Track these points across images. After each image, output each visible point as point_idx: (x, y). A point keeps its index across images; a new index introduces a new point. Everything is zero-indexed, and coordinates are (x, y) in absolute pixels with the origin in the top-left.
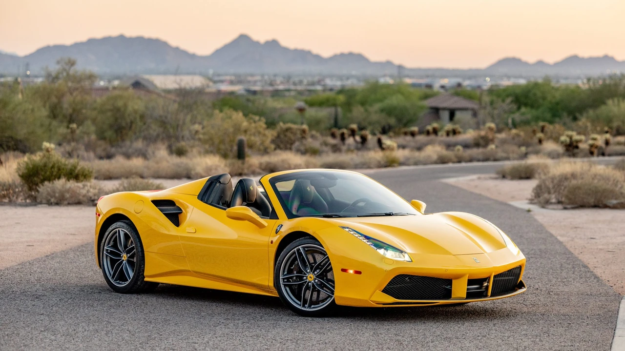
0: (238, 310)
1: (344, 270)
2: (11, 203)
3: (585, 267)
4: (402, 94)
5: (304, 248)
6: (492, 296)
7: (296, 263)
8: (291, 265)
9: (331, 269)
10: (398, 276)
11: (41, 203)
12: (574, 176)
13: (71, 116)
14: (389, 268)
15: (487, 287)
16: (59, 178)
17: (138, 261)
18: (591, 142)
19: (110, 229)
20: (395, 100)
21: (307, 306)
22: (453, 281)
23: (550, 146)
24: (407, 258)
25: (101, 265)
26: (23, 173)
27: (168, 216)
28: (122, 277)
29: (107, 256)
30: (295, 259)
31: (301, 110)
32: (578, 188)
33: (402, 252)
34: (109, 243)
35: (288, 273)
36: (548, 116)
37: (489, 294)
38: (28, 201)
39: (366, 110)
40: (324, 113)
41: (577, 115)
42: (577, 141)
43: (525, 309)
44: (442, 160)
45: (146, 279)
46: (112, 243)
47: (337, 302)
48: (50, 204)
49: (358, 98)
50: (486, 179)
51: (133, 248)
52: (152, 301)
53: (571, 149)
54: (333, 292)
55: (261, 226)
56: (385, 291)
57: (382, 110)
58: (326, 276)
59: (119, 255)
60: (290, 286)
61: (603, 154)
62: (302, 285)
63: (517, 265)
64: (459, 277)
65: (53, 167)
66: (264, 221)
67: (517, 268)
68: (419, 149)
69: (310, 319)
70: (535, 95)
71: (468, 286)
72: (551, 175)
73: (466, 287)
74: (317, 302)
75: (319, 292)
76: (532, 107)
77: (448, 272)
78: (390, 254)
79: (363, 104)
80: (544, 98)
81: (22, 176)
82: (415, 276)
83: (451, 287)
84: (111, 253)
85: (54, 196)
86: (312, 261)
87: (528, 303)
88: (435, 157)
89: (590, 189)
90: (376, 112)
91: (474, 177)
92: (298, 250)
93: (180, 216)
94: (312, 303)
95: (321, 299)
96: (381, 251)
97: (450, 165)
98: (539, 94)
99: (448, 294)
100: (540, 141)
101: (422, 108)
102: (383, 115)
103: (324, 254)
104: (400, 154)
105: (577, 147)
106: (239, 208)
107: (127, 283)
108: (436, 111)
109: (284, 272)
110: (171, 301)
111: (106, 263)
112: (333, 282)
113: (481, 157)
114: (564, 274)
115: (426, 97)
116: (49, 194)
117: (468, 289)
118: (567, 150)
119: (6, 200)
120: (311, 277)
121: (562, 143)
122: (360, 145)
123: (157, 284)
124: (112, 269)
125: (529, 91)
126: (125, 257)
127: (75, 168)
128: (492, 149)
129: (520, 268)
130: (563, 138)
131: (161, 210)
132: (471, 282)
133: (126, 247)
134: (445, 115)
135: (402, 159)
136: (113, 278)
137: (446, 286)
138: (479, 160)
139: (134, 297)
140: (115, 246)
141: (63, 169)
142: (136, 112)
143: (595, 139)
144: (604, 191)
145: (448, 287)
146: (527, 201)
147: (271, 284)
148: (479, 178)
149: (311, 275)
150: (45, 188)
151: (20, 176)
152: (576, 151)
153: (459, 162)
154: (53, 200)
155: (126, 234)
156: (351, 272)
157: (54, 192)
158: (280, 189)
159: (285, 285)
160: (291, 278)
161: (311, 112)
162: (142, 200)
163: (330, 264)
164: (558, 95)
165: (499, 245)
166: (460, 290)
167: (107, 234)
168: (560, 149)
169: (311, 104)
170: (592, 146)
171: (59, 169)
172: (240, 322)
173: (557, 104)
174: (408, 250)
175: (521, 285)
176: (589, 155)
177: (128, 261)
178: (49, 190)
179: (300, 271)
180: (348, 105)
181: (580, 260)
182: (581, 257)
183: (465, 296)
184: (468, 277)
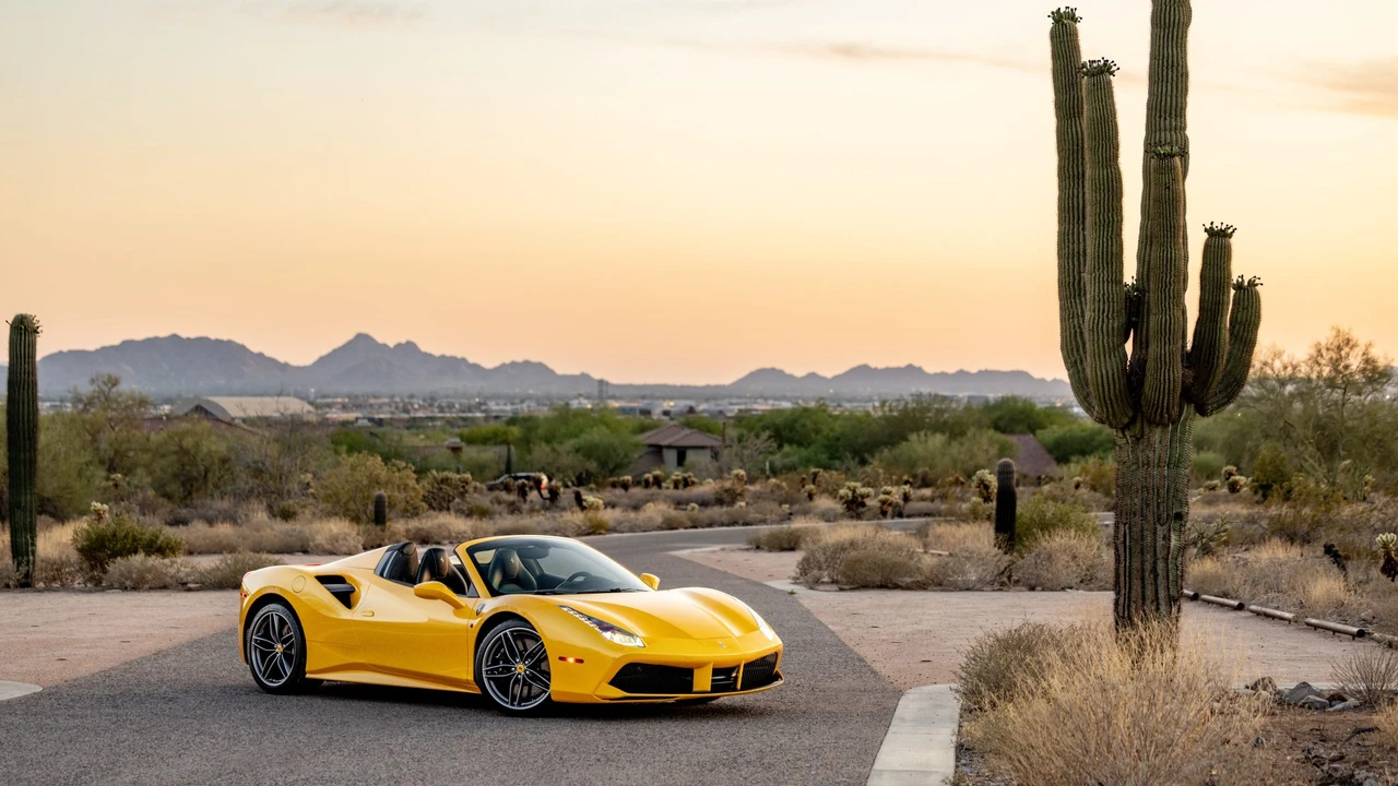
0: (430, 712)
1: (562, 659)
2: (65, 588)
3: (861, 660)
4: (607, 425)
5: (512, 632)
6: (741, 690)
7: (502, 650)
8: (496, 654)
9: (546, 657)
10: (628, 665)
11: (111, 587)
12: (853, 544)
13: (112, 461)
14: (617, 655)
15: (736, 677)
16: (136, 552)
17: (298, 654)
18: (882, 497)
19: (261, 613)
20: (597, 435)
21: (516, 703)
22: (695, 671)
23: (824, 503)
24: (639, 643)
25: (248, 660)
26: (82, 546)
27: (338, 595)
28: (276, 674)
29: (256, 647)
30: (501, 646)
31: (456, 450)
32: (858, 561)
33: (631, 635)
34: (258, 632)
35: (493, 664)
36: (824, 457)
37: (739, 687)
38: (89, 585)
39: (553, 450)
40: (490, 454)
41: (866, 456)
42: (863, 496)
43: (783, 707)
44: (670, 525)
45: (308, 676)
46: (262, 631)
47: (554, 698)
48: (125, 589)
49: (541, 431)
50: (733, 551)
51: (291, 637)
52: (319, 703)
53: (855, 507)
54: (548, 686)
55: (457, 606)
56: (614, 682)
57: (578, 451)
58: (540, 667)
59: (272, 647)
60: (496, 681)
61: (900, 515)
62: (510, 677)
63: (773, 652)
64: (701, 665)
65: (126, 537)
66: (461, 600)
67: (772, 655)
68: (636, 508)
69: (520, 719)
70: (804, 426)
71: (713, 676)
72: (821, 544)
73: (711, 678)
74: (529, 698)
75: (530, 686)
76: (800, 444)
77: (688, 660)
78: (617, 638)
79: (548, 441)
80: (817, 432)
81: (81, 550)
82: (649, 665)
83: (693, 678)
84: (262, 643)
85: (131, 578)
86: (522, 648)
87: (786, 701)
88: (659, 520)
89: (875, 563)
90: (568, 453)
91: (716, 548)
92: (505, 635)
93: (353, 596)
94: (523, 700)
95: (533, 694)
96: (608, 635)
97: (682, 531)
98: (810, 425)
99: (688, 687)
100: (811, 496)
101: (636, 446)
102: (580, 456)
103: (536, 638)
104: (609, 516)
105: (863, 505)
106: (427, 584)
107: (283, 681)
108: (657, 451)
109: (487, 661)
110: (342, 702)
111: (255, 657)
112: (549, 674)
113: (725, 519)
114: (834, 669)
115: (643, 429)
116: (122, 575)
117: (713, 681)
118: (849, 508)
119: (56, 585)
120: (520, 668)
121: (841, 498)
122: (548, 502)
123: (322, 681)
124: (263, 663)
125: (795, 421)
126: (279, 648)
127: (157, 538)
128: (741, 507)
129: (776, 654)
130: (842, 492)
131: (329, 589)
132: (716, 672)
133: (281, 635)
134: (671, 457)
135: (612, 523)
136: (263, 676)
137: (686, 676)
138: (722, 525)
139: (294, 700)
140: (266, 635)
141: (141, 539)
142: (210, 453)
143: (888, 493)
144: (895, 565)
145: (689, 678)
146: (791, 581)
147: (471, 678)
148: (723, 550)
149: (521, 665)
150: (117, 566)
151: (78, 550)
152: (861, 509)
153: (695, 527)
154: (128, 583)
155: (281, 619)
156: (571, 660)
157: (130, 572)
158: (480, 562)
159: (489, 679)
160: (497, 669)
161: (470, 453)
162: (303, 575)
163: (545, 651)
164: (838, 427)
165: (750, 627)
166: (703, 682)
167: (256, 619)
168: (839, 507)
169: (470, 441)
170: (884, 502)
171: (134, 540)
172: (436, 723)
173: (838, 439)
174: (640, 633)
175: (777, 677)
176: (881, 516)
177: (284, 653)
178: (123, 568)
179: (506, 661)
180: (526, 442)
181: (855, 653)
182: (856, 649)
183: (709, 689)
184: (714, 666)
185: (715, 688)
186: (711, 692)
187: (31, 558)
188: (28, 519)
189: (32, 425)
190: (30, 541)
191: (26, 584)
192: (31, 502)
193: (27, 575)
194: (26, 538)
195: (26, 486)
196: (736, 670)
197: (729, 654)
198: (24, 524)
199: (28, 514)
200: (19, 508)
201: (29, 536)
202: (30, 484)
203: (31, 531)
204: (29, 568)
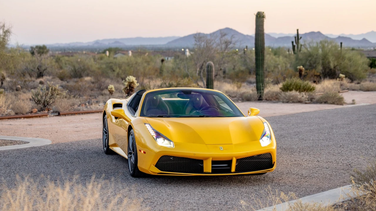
9: (137, 149)
10: (163, 156)
14: (157, 150)
22: (204, 162)
24: (172, 145)
29: (104, 133)
33: (170, 141)
37: (233, 171)
45: (110, 147)
47: (140, 170)
64: (207, 159)
71: (212, 164)
77: (196, 156)
82: (175, 157)
83: (203, 165)
99: (201, 170)
107: (106, 149)
111: (104, 138)
117: (212, 167)
132: (214, 162)
137: (200, 164)
156: (142, 152)
166: (208, 167)
183: (210, 171)
184: (212, 159)
185: (213, 171)
186: (212, 173)
187: (262, 91)
188: (261, 78)
189: (262, 48)
190: (261, 86)
191: (260, 99)
192: (262, 73)
193: (260, 96)
194: (260, 84)
195: (260, 68)
196: (230, 162)
197: (222, 153)
198: (260, 80)
199: (261, 77)
200: (258, 75)
201: (261, 84)
202: (262, 67)
203: (262, 82)
204: (261, 94)
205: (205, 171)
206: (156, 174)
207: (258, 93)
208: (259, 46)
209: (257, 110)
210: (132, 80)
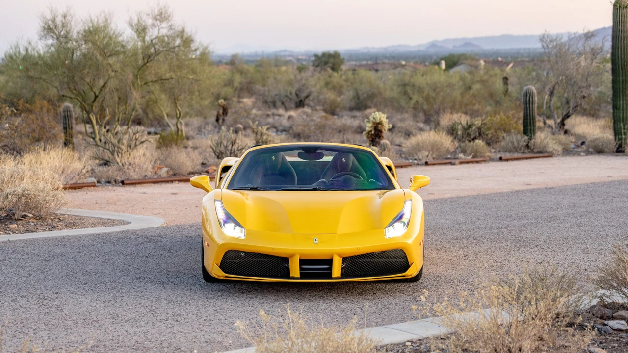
10: (229, 251)
22: (290, 261)
24: (244, 234)
33: (242, 227)
37: (335, 275)
64: (293, 256)
73: (299, 267)
77: (275, 251)
83: (289, 266)
99: (287, 274)
117: (301, 269)
137: (285, 264)
156: (206, 243)
166: (295, 270)
183: (299, 276)
184: (300, 257)
185: (303, 275)
186: (301, 278)
187: (623, 136)
188: (621, 115)
190: (622, 127)
191: (619, 151)
192: (623, 105)
193: (620, 146)
194: (620, 125)
195: (620, 95)
196: (329, 262)
197: (316, 248)
198: (619, 117)
199: (621, 111)
200: (616, 108)
201: (622, 124)
202: (623, 95)
203: (623, 122)
204: (622, 142)
205: (292, 275)
206: (222, 278)
207: (616, 139)
208: (618, 57)
209: (425, 178)
210: (380, 119)
